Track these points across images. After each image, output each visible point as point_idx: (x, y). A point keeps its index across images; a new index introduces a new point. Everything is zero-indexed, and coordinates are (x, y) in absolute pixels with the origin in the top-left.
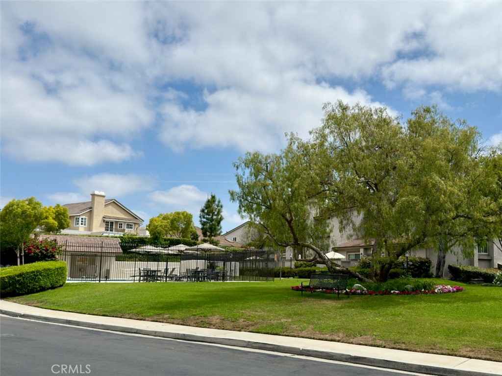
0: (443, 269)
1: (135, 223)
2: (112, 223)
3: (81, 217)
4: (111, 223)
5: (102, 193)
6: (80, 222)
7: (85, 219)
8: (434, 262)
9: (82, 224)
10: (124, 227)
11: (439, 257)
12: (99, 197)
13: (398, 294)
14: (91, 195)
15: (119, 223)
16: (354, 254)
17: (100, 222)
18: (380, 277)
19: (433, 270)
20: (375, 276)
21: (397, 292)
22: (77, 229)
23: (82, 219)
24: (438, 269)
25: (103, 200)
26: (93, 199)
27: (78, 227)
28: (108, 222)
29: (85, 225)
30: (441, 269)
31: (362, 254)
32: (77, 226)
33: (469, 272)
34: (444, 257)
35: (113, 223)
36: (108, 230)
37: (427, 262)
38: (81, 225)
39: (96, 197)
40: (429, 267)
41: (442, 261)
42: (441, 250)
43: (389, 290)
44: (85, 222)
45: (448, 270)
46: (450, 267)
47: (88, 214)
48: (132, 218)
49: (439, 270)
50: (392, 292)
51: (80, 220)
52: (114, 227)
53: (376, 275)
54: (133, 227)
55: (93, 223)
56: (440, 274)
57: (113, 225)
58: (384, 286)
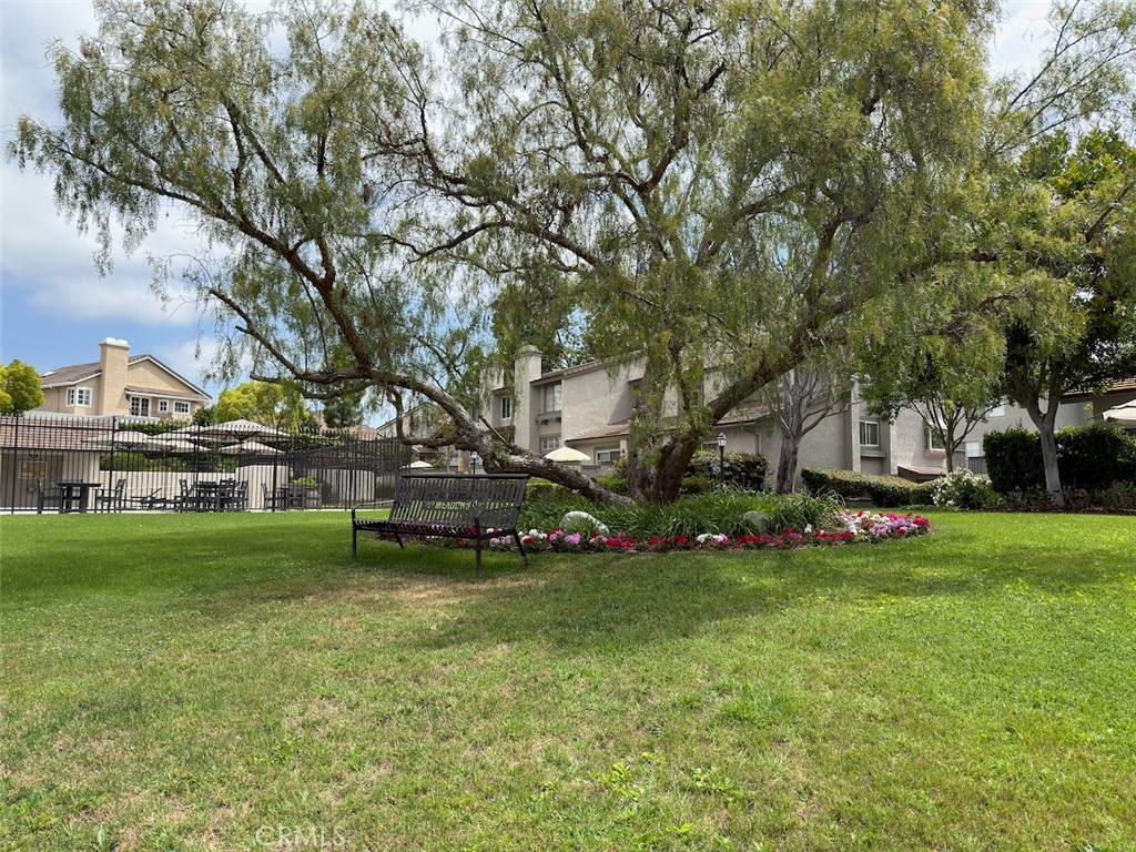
0: (792, 477)
1: (193, 402)
2: (145, 401)
3: (78, 388)
4: (143, 400)
5: (124, 343)
6: (77, 399)
7: (88, 392)
8: (774, 463)
9: (80, 402)
10: (171, 408)
11: (783, 451)
12: (117, 351)
13: (722, 546)
14: (101, 345)
15: (160, 401)
16: (608, 451)
17: (118, 399)
18: (656, 487)
19: (771, 480)
20: (642, 486)
21: (720, 538)
22: (71, 411)
23: (81, 392)
24: (783, 477)
25: (125, 356)
26: (104, 355)
27: (73, 408)
28: (138, 400)
29: (87, 403)
30: (789, 477)
31: (624, 451)
32: (71, 405)
33: (847, 483)
34: (795, 453)
35: (147, 401)
36: (137, 414)
37: (758, 463)
38: (77, 404)
39: (109, 350)
40: (763, 473)
41: (791, 461)
42: (788, 438)
43: (687, 530)
44: (87, 398)
45: (802, 479)
46: (805, 474)
47: (94, 383)
48: (187, 391)
49: (785, 479)
50: (701, 538)
51: (77, 394)
52: (150, 408)
53: (645, 482)
54: (189, 408)
55: (103, 399)
56: (786, 487)
57: (147, 405)
58: (672, 517)
